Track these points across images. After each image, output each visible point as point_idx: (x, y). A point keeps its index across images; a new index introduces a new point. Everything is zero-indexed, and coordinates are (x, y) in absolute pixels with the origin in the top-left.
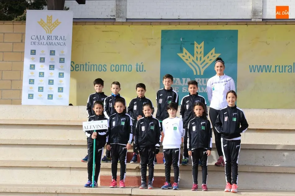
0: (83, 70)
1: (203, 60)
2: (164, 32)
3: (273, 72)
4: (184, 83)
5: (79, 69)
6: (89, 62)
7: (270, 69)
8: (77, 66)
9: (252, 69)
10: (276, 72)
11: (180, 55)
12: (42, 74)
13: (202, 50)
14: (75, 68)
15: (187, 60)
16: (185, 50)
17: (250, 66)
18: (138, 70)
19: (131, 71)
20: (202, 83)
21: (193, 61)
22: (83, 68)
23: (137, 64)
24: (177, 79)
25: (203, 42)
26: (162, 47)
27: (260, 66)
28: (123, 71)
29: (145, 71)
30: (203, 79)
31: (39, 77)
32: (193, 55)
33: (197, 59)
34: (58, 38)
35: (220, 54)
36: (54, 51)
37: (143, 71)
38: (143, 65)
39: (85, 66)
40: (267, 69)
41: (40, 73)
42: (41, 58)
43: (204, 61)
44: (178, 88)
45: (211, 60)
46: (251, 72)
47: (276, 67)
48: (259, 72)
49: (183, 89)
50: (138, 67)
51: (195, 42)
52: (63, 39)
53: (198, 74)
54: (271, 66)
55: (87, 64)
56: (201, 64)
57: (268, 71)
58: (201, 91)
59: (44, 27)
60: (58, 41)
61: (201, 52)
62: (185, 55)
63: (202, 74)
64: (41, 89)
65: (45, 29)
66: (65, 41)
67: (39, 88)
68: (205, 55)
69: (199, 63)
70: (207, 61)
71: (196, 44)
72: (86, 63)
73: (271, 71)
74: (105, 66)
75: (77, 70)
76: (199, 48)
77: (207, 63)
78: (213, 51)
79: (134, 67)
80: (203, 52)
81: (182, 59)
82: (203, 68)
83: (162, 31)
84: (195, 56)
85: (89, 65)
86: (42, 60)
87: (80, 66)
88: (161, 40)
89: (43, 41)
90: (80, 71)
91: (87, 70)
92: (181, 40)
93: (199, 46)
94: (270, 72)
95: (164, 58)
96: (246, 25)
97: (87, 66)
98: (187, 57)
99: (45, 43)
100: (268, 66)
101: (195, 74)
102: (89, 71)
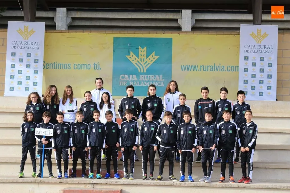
0: (52, 68)
1: (145, 60)
2: (115, 39)
3: (199, 70)
4: (131, 79)
5: (49, 67)
6: (57, 62)
7: (197, 68)
8: (47, 65)
9: (183, 68)
10: (201, 70)
11: (128, 57)
12: (20, 72)
13: (145, 53)
14: (45, 66)
15: (133, 61)
16: (131, 53)
17: (181, 66)
18: (96, 68)
19: (90, 69)
20: (145, 79)
21: (138, 61)
22: (52, 66)
23: (95, 63)
24: (125, 75)
25: (146, 47)
26: (114, 51)
27: (189, 66)
28: (84, 69)
29: (101, 69)
30: (146, 76)
31: (19, 73)
32: (138, 57)
33: (141, 61)
34: (33, 44)
35: (159, 56)
36: (30, 54)
37: (99, 69)
38: (99, 65)
39: (53, 65)
40: (195, 68)
41: (19, 71)
42: (19, 59)
43: (147, 62)
44: (127, 82)
45: (152, 61)
46: (182, 70)
47: (201, 66)
48: (188, 70)
49: (130, 83)
50: (96, 66)
51: (140, 47)
52: (37, 44)
53: (142, 72)
54: (197, 66)
55: (56, 63)
56: (144, 64)
57: (195, 70)
58: (144, 85)
59: (22, 35)
60: (33, 46)
61: (144, 55)
62: (132, 57)
63: (145, 72)
64: (20, 83)
65: (22, 36)
66: (38, 46)
67: (18, 82)
68: (147, 57)
69: (142, 63)
70: (149, 61)
71: (140, 49)
72: (54, 63)
73: (198, 70)
74: (69, 65)
75: (47, 67)
76: (143, 51)
77: (149, 64)
78: (153, 54)
79: (92, 66)
80: (145, 55)
81: (129, 60)
82: (145, 67)
83: (114, 39)
84: (140, 58)
85: (57, 64)
86: (21, 60)
87: (49, 65)
88: (114, 45)
89: (21, 46)
90: (50, 68)
91: (55, 68)
92: (129, 45)
93: (143, 50)
94: (196, 70)
95: (115, 59)
96: (179, 35)
97: (55, 65)
98: (133, 59)
99: (23, 48)
100: (195, 66)
101: (139, 71)
102: (56, 68)
